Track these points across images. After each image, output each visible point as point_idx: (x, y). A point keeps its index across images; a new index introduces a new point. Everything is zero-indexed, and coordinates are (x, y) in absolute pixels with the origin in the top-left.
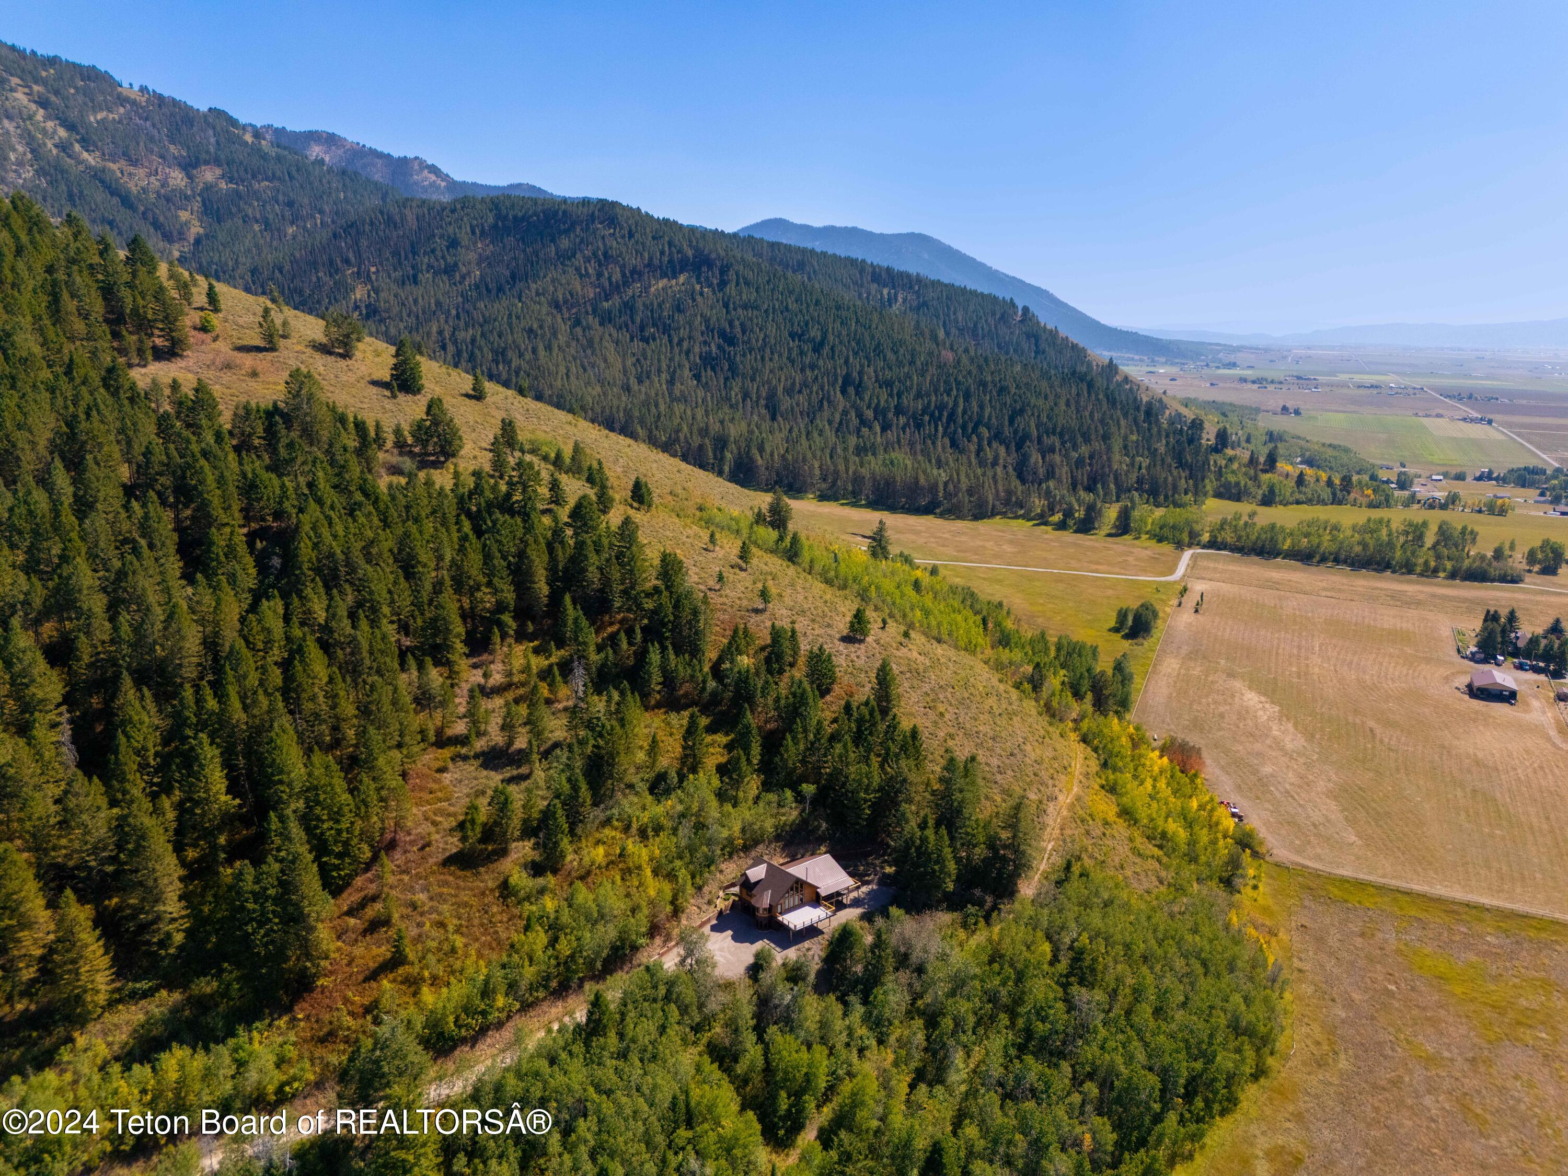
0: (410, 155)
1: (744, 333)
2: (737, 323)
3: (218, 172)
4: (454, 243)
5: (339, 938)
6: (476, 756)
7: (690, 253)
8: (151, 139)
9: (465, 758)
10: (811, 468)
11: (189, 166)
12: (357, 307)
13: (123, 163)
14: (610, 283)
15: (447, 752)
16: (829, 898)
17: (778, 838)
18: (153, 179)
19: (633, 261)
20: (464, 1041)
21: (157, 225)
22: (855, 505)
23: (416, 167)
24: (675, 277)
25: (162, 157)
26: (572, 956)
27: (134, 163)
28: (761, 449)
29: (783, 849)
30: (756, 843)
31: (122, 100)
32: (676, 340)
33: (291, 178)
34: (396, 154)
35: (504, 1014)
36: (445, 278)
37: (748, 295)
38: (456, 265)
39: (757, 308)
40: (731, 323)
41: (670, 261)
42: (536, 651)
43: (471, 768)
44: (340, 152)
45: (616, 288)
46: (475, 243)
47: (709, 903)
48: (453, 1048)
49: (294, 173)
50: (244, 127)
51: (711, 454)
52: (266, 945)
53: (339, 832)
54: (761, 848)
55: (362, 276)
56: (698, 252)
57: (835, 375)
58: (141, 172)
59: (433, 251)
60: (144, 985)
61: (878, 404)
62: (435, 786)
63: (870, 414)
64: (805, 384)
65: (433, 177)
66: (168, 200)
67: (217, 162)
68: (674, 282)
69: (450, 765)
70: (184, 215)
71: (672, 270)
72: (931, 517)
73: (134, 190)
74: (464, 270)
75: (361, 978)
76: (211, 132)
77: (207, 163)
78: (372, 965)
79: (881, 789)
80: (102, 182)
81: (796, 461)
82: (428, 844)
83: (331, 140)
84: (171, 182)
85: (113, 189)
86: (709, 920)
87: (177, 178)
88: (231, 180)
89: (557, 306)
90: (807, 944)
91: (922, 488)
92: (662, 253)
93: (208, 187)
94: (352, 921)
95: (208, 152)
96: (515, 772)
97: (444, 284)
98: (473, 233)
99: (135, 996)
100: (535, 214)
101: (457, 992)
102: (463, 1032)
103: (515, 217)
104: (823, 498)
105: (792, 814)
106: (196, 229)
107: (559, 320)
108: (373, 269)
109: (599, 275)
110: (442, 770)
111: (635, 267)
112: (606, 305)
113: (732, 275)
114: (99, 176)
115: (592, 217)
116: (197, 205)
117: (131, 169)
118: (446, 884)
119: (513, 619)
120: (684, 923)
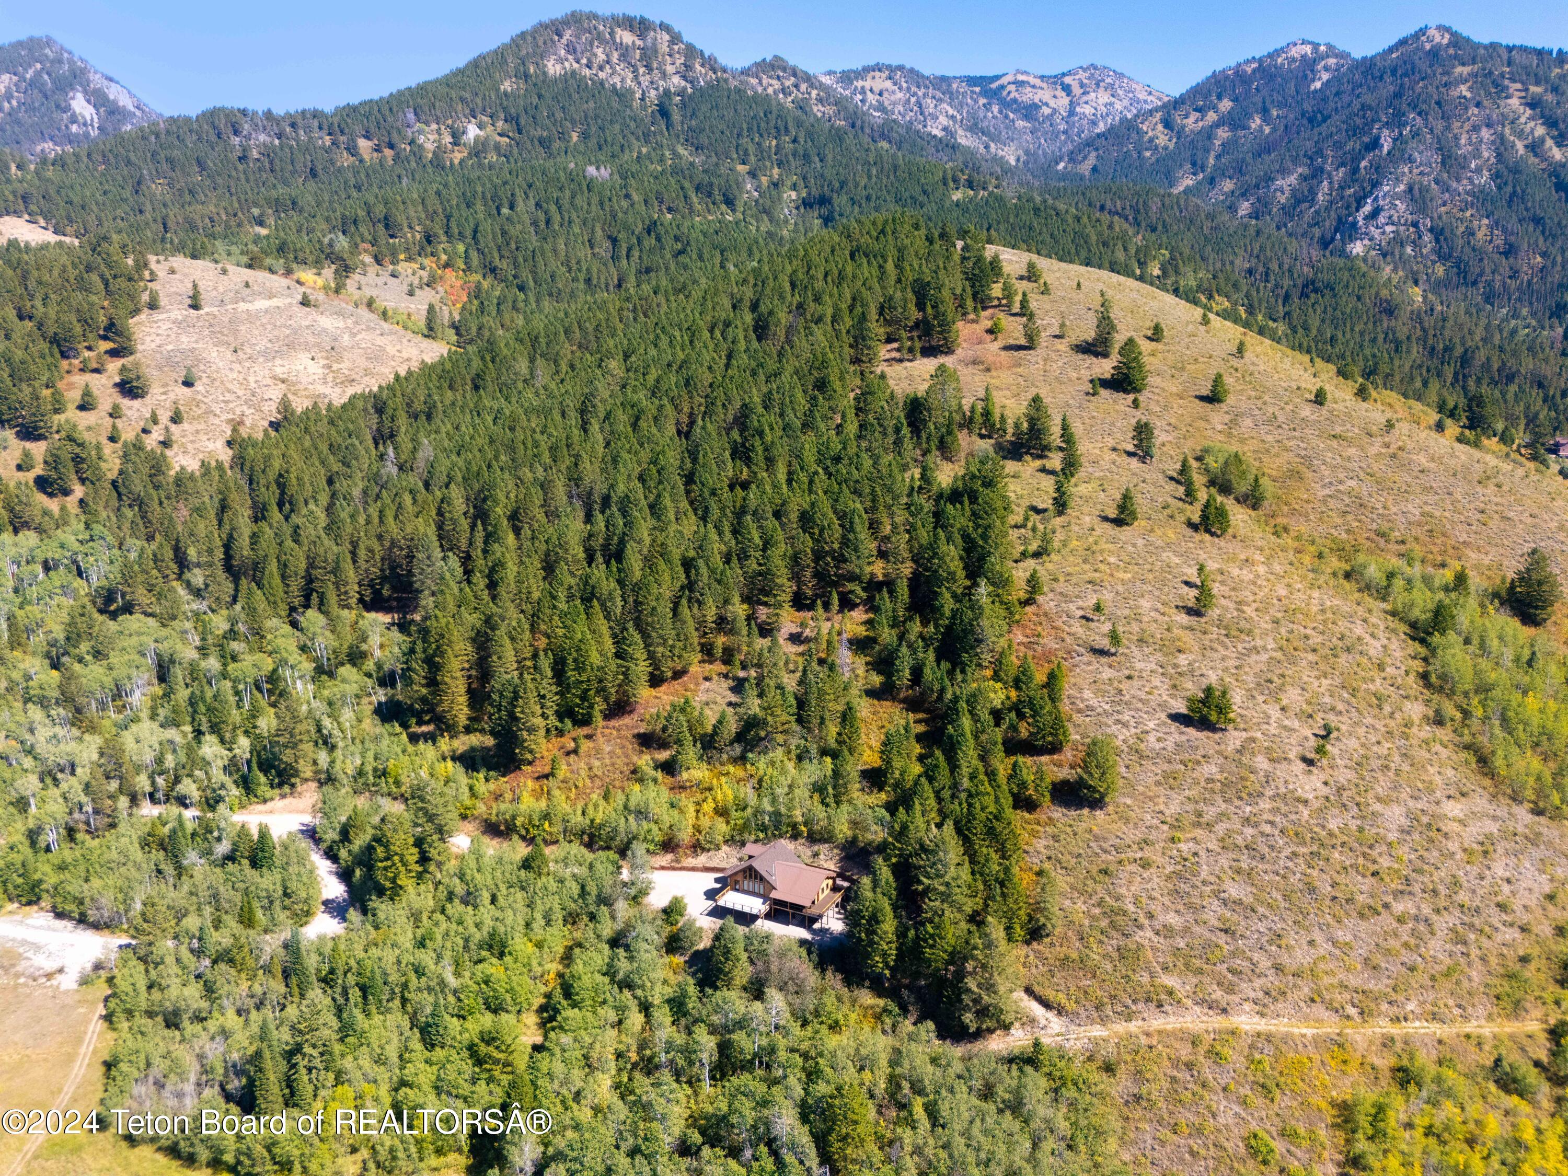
6: (734, 679)
15: (722, 669)
62: (692, 687)
75: (536, 775)
82: (642, 720)
118: (623, 748)
119: (864, 589)
120: (702, 860)
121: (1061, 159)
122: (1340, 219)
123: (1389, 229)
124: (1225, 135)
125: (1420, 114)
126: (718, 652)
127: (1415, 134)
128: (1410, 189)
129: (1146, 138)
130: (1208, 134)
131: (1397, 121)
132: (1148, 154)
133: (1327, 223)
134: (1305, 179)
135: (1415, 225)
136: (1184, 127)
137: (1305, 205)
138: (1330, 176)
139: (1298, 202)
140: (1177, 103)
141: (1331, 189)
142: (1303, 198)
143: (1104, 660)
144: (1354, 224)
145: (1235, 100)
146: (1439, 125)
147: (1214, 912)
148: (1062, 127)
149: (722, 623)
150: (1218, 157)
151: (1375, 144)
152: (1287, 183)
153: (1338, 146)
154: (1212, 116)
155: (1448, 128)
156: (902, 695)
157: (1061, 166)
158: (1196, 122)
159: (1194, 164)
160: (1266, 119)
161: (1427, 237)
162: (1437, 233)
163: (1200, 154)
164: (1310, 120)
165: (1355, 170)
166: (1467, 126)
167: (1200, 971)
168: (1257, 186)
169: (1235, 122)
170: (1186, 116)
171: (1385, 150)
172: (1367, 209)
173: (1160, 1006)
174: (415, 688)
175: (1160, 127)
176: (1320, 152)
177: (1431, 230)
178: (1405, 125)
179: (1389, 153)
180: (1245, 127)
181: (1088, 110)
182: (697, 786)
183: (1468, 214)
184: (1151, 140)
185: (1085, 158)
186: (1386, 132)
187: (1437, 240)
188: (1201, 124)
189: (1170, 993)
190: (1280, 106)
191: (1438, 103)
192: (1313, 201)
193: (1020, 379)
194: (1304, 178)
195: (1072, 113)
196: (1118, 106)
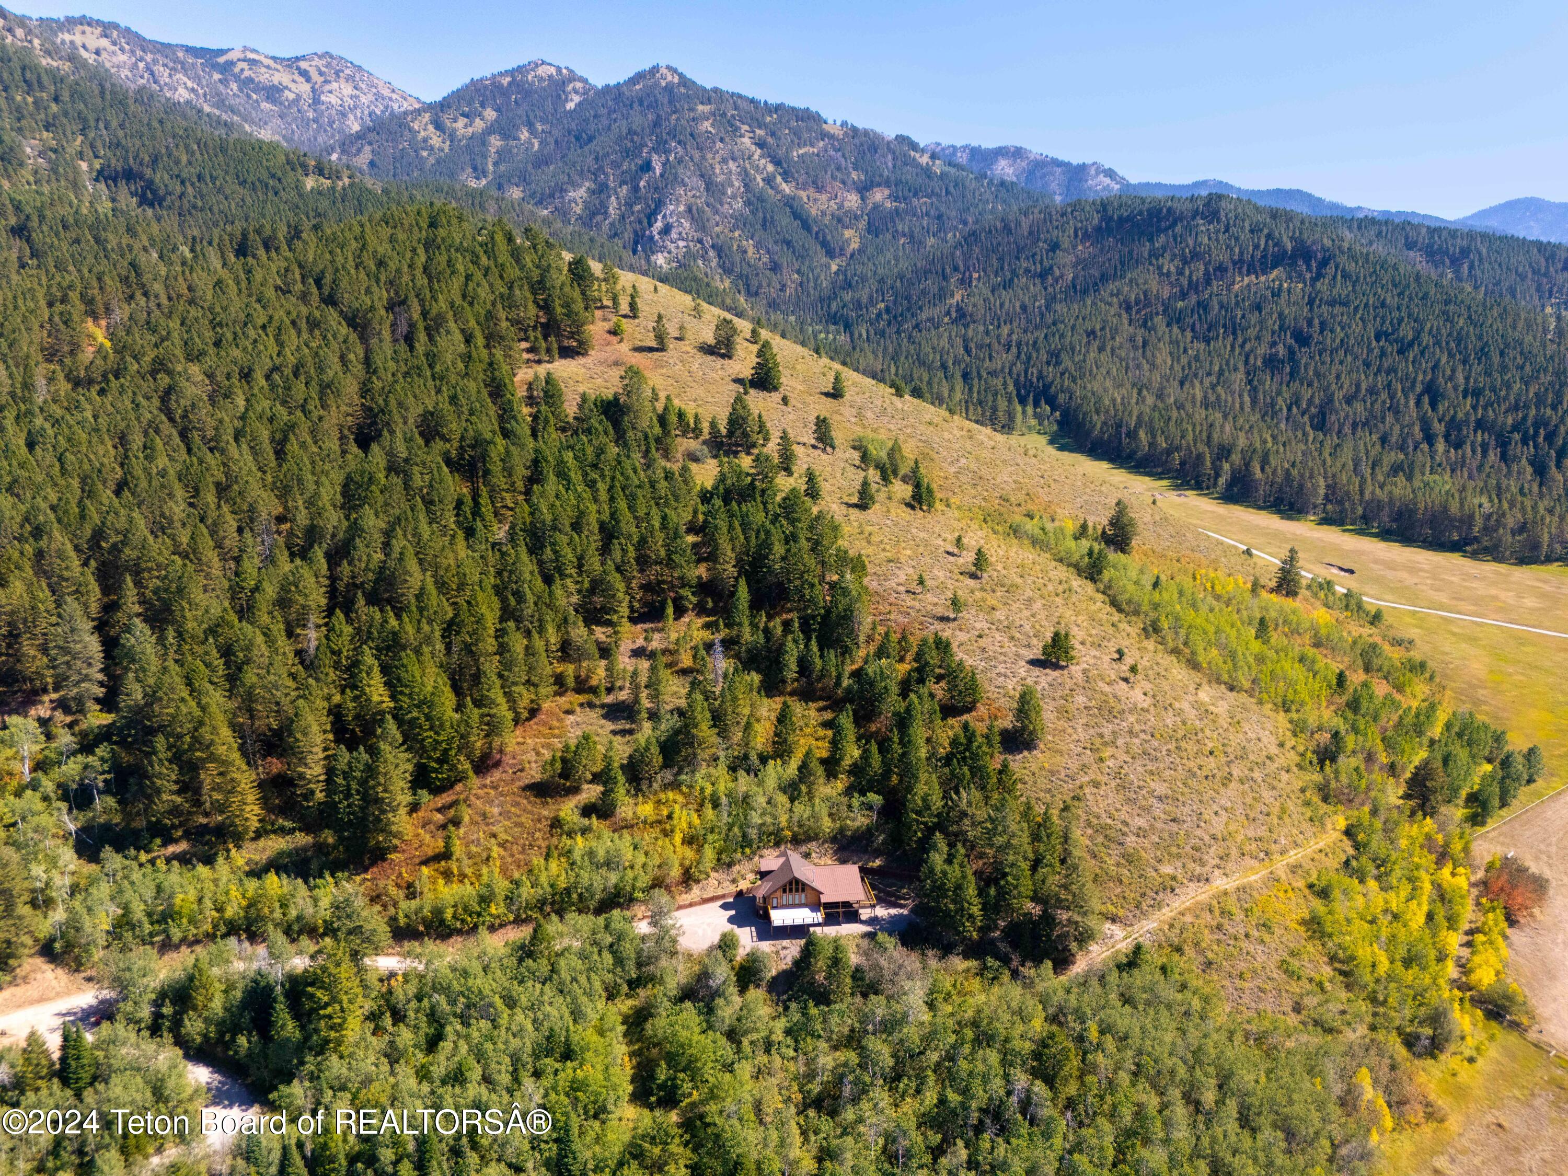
0: (1089, 161)
1: (1321, 332)
2: (1316, 321)
3: (887, 192)
4: (1054, 247)
5: (423, 827)
6: (603, 706)
7: (1289, 246)
8: (839, 169)
9: (591, 705)
10: (1315, 487)
11: (863, 189)
12: (948, 313)
13: (811, 191)
14: (1190, 281)
15: (581, 698)
16: (827, 906)
17: (833, 839)
18: (832, 203)
19: (1221, 256)
20: (459, 932)
21: (824, 244)
22: (1361, 532)
23: (1093, 172)
24: (1264, 272)
25: (844, 182)
26: (568, 891)
27: (820, 189)
28: (1264, 462)
29: (836, 852)
30: (809, 839)
31: (824, 135)
32: (1240, 340)
33: (947, 192)
34: (1075, 161)
35: (497, 921)
36: (1038, 281)
37: (1342, 289)
38: (1051, 268)
39: (1345, 304)
40: (1310, 323)
41: (1264, 257)
42: (707, 626)
43: (594, 715)
44: (1024, 164)
45: (1193, 286)
46: (1074, 247)
47: (734, 881)
48: (449, 936)
49: (952, 189)
50: (923, 151)
51: (1208, 464)
52: (349, 814)
53: (438, 742)
54: (813, 845)
55: (965, 282)
56: (1298, 241)
57: (1414, 383)
58: (824, 197)
59: (1034, 255)
60: (288, 824)
61: (1453, 418)
62: (555, 723)
63: (1439, 428)
64: (1372, 391)
65: (1107, 181)
66: (839, 220)
67: (887, 183)
68: (1263, 278)
69: (578, 709)
70: (848, 233)
71: (1264, 264)
72: (1456, 556)
73: (814, 212)
74: (1057, 272)
75: (417, 860)
76: (890, 157)
77: (879, 185)
78: (430, 853)
79: (938, 815)
80: (791, 207)
81: (1302, 476)
82: (522, 770)
83: (1017, 153)
84: (847, 204)
85: (799, 215)
86: (723, 896)
87: (852, 200)
88: (896, 199)
89: (1128, 309)
90: (786, 943)
91: (1451, 520)
92: (1256, 247)
93: (876, 207)
94: (439, 816)
95: (881, 175)
96: (628, 726)
97: (1035, 288)
98: (1076, 236)
99: (282, 831)
100: (1140, 213)
101: (467, 891)
102: (458, 925)
103: (1120, 218)
104: (1326, 521)
105: (859, 820)
106: (854, 245)
107: (1126, 322)
108: (976, 275)
109: (1180, 273)
110: (568, 712)
111: (1221, 264)
112: (1180, 304)
113: (1330, 270)
114: (789, 203)
115: (1195, 213)
116: (863, 224)
117: (817, 195)
118: (517, 804)
119: (693, 594)
120: (696, 892)
121: (333, 149)
122: (635, 232)
123: (681, 244)
124: (499, 143)
125: (679, 143)
126: (571, 682)
127: (680, 161)
128: (689, 210)
129: (419, 138)
130: (482, 139)
131: (661, 147)
132: (425, 154)
133: (626, 235)
134: (594, 192)
135: (700, 241)
136: (455, 130)
137: (599, 218)
138: (616, 193)
139: (593, 214)
140: (443, 105)
141: (619, 204)
142: (596, 210)
143: (952, 625)
144: (651, 238)
145: (498, 110)
146: (697, 155)
147: (1158, 809)
148: (311, 115)
149: (566, 651)
150: (496, 164)
151: (647, 167)
152: (578, 195)
153: (616, 165)
154: (479, 125)
155: (703, 158)
156: (789, 689)
157: (334, 157)
158: (466, 126)
159: (475, 169)
160: (532, 131)
161: (712, 253)
162: (719, 250)
163: (479, 161)
164: (578, 138)
165: (636, 189)
166: (718, 158)
167: (1179, 856)
168: (552, 196)
169: (505, 130)
170: (455, 120)
171: (658, 172)
172: (659, 225)
173: (1173, 890)
174: (165, 797)
175: (431, 128)
176: (601, 169)
177: (713, 246)
178: (670, 151)
179: (662, 175)
180: (517, 138)
181: (333, 99)
182: (645, 822)
183: (737, 234)
184: (425, 140)
185: (359, 151)
186: (655, 157)
187: (720, 257)
188: (470, 130)
189: (1174, 878)
190: (543, 121)
191: (692, 135)
192: (606, 214)
193: (671, 381)
194: (592, 192)
195: (316, 101)
196: (364, 100)
